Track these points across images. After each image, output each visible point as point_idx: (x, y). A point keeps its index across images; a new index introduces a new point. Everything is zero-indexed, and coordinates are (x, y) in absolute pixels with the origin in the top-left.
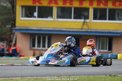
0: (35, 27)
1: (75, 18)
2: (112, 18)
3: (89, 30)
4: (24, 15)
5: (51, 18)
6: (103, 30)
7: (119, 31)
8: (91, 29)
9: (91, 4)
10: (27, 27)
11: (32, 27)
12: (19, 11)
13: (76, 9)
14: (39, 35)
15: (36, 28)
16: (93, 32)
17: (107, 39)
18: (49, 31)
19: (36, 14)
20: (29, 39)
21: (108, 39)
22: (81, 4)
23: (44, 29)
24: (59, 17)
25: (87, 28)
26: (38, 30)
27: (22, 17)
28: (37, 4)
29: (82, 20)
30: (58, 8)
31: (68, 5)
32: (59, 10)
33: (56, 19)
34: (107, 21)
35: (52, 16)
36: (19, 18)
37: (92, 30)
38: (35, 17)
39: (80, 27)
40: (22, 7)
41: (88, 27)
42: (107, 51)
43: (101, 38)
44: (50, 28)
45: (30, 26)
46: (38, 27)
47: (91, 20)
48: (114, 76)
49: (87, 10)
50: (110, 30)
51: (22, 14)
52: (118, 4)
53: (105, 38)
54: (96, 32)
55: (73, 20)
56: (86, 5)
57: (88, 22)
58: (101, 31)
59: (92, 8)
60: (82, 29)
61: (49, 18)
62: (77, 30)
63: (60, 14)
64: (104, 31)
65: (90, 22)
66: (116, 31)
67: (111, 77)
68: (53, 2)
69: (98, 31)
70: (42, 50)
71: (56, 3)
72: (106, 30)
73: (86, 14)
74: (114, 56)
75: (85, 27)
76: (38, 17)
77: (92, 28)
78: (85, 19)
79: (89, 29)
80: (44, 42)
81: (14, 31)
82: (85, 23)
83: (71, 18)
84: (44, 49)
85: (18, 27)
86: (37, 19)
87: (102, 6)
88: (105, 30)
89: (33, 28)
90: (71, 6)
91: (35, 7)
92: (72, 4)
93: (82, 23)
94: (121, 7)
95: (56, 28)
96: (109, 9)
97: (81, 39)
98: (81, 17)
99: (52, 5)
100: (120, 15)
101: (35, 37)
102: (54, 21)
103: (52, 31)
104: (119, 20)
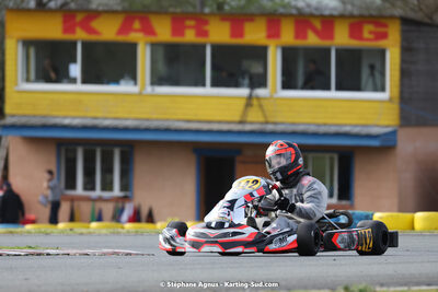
0: (74, 118)
1: (215, 84)
2: (349, 82)
3: (270, 127)
4: (32, 75)
5: (132, 82)
6: (319, 125)
7: (375, 130)
8: (275, 123)
9: (274, 32)
10: (44, 117)
11: (65, 117)
12: (16, 60)
13: (218, 50)
14: (90, 147)
15: (76, 122)
16: (283, 134)
17: (332, 159)
18: (126, 129)
19: (75, 70)
20: (53, 159)
21: (336, 157)
22: (237, 31)
23: (107, 123)
24: (158, 79)
25: (261, 119)
26: (85, 128)
27: (28, 80)
28: (80, 35)
29: (244, 92)
30: (154, 46)
31: (190, 36)
32: (161, 53)
33: (149, 89)
34: (333, 94)
35: (134, 78)
36: (16, 84)
37: (280, 128)
38: (74, 81)
39: (237, 118)
40: (27, 43)
41: (265, 116)
42: (334, 201)
43: (310, 156)
44: (126, 119)
45: (55, 113)
46: (85, 117)
47: (276, 92)
49: (260, 53)
50: (346, 125)
51: (28, 71)
52: (371, 33)
53: (327, 156)
54: (294, 134)
55: (208, 90)
56: (254, 34)
57: (265, 98)
58: (312, 129)
59: (277, 46)
60: (241, 122)
61: (122, 82)
62: (225, 127)
63: (162, 68)
64: (322, 130)
65: (271, 97)
66: (365, 131)
68: (137, 25)
69: (300, 128)
70: (100, 199)
71: (148, 30)
72: (331, 125)
73: (256, 69)
75: (255, 116)
76: (85, 81)
77: (279, 119)
78: (253, 86)
79: (267, 123)
80: (107, 170)
82: (255, 102)
83: (204, 85)
84: (106, 194)
85: (13, 116)
86: (79, 87)
87: (313, 40)
88: (325, 125)
89: (67, 121)
90: (201, 40)
91: (74, 44)
92: (205, 34)
93: (243, 102)
94: (381, 43)
95: (147, 120)
96: (337, 51)
97: (238, 158)
98: (240, 80)
99: (134, 36)
100: (377, 68)
101: (75, 152)
102: (140, 94)
103: (136, 130)
104: (375, 89)
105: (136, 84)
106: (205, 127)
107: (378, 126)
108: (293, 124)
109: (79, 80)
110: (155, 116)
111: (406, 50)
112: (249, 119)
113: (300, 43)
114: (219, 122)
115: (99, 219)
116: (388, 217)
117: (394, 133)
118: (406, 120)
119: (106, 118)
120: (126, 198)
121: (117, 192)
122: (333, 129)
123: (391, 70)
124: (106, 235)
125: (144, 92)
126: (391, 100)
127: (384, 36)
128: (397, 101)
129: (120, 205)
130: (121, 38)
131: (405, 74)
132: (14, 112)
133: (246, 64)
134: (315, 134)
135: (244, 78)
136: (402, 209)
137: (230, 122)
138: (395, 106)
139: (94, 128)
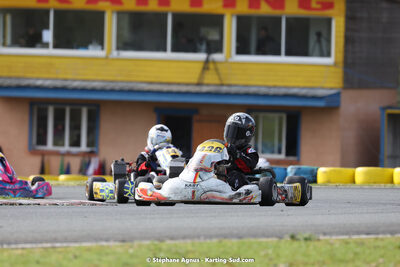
0: (46, 79)
2: (297, 48)
3: (225, 89)
4: (9, 40)
5: (100, 47)
6: (269, 87)
7: (320, 92)
8: (229, 85)
10: (18, 78)
11: (38, 79)
14: (60, 107)
15: (48, 83)
16: (237, 95)
17: (281, 119)
18: (93, 90)
19: (48, 36)
20: (26, 117)
21: (284, 116)
23: (76, 84)
24: (123, 45)
25: (217, 81)
26: (56, 89)
27: (4, 45)
28: (53, 4)
29: (202, 56)
30: (120, 14)
31: (153, 6)
32: (126, 20)
33: (115, 53)
34: (283, 59)
35: (101, 43)
37: (233, 90)
38: (46, 45)
39: (195, 81)
40: (4, 11)
41: (220, 79)
42: (282, 156)
43: (261, 115)
44: (94, 81)
45: (29, 75)
46: (56, 79)
47: (230, 56)
48: (306, 239)
49: (217, 21)
50: (294, 87)
51: (4, 36)
52: (318, 3)
53: (276, 116)
54: (247, 95)
55: (169, 55)
56: (212, 4)
57: (221, 63)
58: (263, 90)
59: (232, 15)
60: (199, 84)
61: (90, 47)
62: (184, 89)
63: (127, 34)
64: (272, 91)
65: (226, 62)
66: (311, 93)
67: (296, 244)
69: (253, 90)
70: (69, 154)
72: (280, 87)
73: (213, 36)
74: (305, 172)
75: (211, 78)
76: (56, 46)
77: (233, 82)
78: (209, 51)
79: (222, 85)
80: (76, 127)
82: (211, 66)
83: (165, 50)
84: (75, 150)
86: (51, 51)
87: (265, 10)
88: (275, 87)
89: (39, 83)
90: (163, 9)
91: (47, 12)
92: (167, 3)
93: (201, 66)
94: (328, 13)
95: (112, 81)
96: (288, 20)
97: (196, 117)
98: (198, 45)
99: (101, 6)
100: (324, 37)
101: (46, 110)
102: (107, 58)
103: (103, 91)
104: (322, 55)
105: (103, 49)
106: (165, 88)
107: (323, 88)
108: (246, 86)
109: (51, 45)
110: (119, 78)
111: (350, 19)
112: (206, 81)
113: (253, 12)
114: (179, 84)
115: (67, 172)
116: (331, 171)
117: (338, 95)
118: (349, 82)
119: (75, 80)
120: (92, 153)
121: (84, 147)
122: (282, 91)
123: (337, 37)
124: (74, 187)
125: (111, 56)
126: (335, 64)
127: (330, 6)
128: (341, 65)
129: (87, 159)
130: (91, 7)
131: (349, 40)
133: (204, 31)
134: (266, 96)
135: (201, 44)
136: (344, 165)
137: (187, 84)
138: (339, 71)
139: (64, 89)
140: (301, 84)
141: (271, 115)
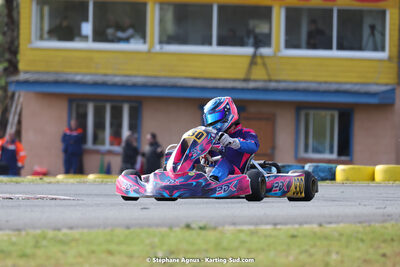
0: (85, 74)
2: (350, 40)
3: (273, 85)
5: (141, 41)
6: (320, 83)
7: (374, 89)
8: (277, 81)
10: (57, 73)
11: (77, 74)
12: (30, 17)
14: (99, 101)
15: (87, 78)
16: (286, 91)
17: (333, 117)
18: (135, 86)
19: (87, 28)
20: (64, 114)
21: (336, 114)
23: (117, 79)
24: (168, 39)
25: (266, 77)
26: (95, 84)
27: (41, 38)
29: (249, 50)
30: (163, 5)
32: (170, 16)
33: (158, 47)
34: (335, 53)
35: (144, 37)
36: (30, 42)
37: (282, 85)
38: (85, 38)
39: (242, 76)
40: (41, 3)
41: (268, 75)
43: (312, 113)
44: (136, 76)
45: (68, 70)
46: (96, 74)
47: (279, 50)
49: (265, 13)
50: (346, 83)
51: (42, 29)
54: (296, 91)
55: (215, 49)
57: (268, 57)
58: (314, 86)
59: (281, 7)
60: (246, 80)
61: (132, 41)
62: (230, 85)
63: (170, 27)
64: (324, 87)
65: (275, 56)
66: (364, 89)
69: (302, 86)
70: (110, 152)
72: (331, 83)
73: (262, 28)
75: (259, 73)
76: (96, 39)
77: (282, 77)
79: (270, 81)
81: (11, 89)
82: (259, 60)
83: (210, 44)
84: (115, 148)
85: (26, 72)
86: (91, 45)
88: (326, 83)
89: (78, 78)
91: (86, 4)
93: (247, 62)
94: (381, 5)
95: (156, 77)
96: (339, 11)
97: (243, 115)
98: (245, 39)
100: (378, 30)
101: (86, 107)
102: (149, 52)
103: (145, 86)
104: (375, 49)
105: (145, 42)
106: (211, 84)
107: (377, 84)
108: (296, 82)
109: (90, 38)
110: (163, 74)
112: (253, 77)
113: (304, 4)
114: (225, 80)
117: (393, 91)
119: (116, 75)
122: (334, 87)
123: (390, 30)
125: (153, 50)
126: (390, 59)
128: (396, 60)
132: (28, 68)
133: (252, 23)
134: (316, 92)
135: (248, 37)
137: (235, 80)
138: (394, 65)
139: (104, 84)
140: (355, 80)
141: (323, 113)
